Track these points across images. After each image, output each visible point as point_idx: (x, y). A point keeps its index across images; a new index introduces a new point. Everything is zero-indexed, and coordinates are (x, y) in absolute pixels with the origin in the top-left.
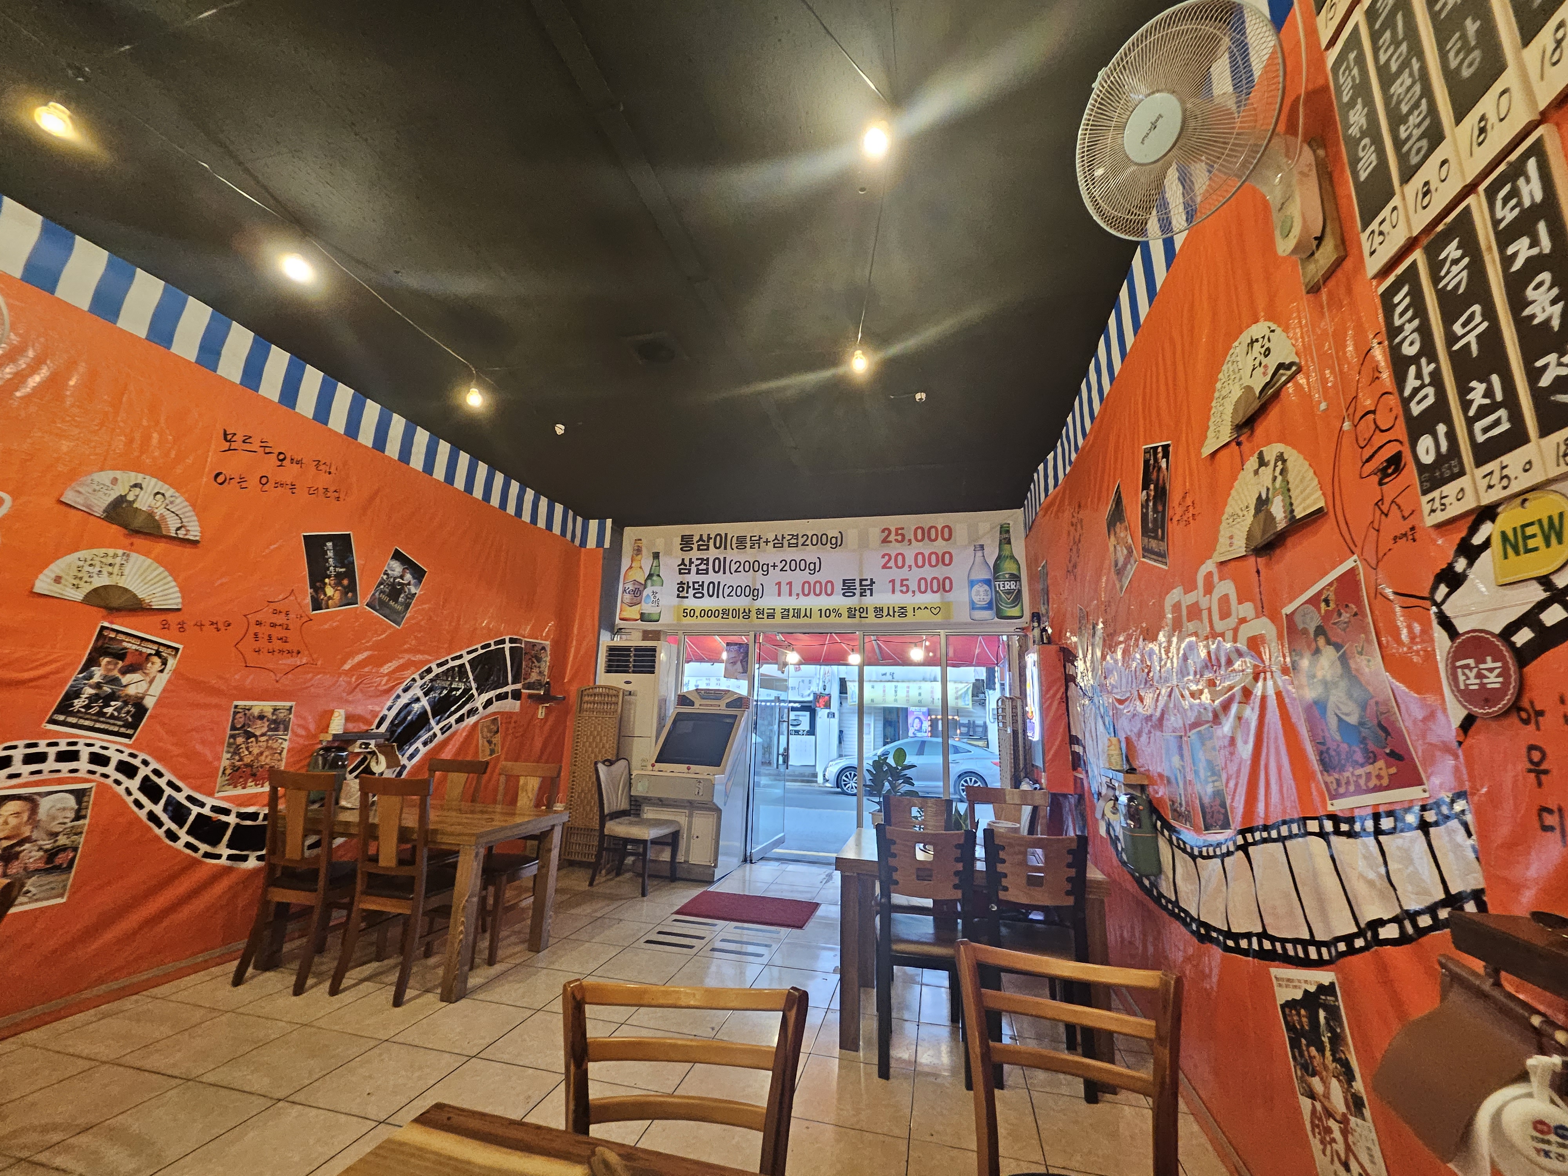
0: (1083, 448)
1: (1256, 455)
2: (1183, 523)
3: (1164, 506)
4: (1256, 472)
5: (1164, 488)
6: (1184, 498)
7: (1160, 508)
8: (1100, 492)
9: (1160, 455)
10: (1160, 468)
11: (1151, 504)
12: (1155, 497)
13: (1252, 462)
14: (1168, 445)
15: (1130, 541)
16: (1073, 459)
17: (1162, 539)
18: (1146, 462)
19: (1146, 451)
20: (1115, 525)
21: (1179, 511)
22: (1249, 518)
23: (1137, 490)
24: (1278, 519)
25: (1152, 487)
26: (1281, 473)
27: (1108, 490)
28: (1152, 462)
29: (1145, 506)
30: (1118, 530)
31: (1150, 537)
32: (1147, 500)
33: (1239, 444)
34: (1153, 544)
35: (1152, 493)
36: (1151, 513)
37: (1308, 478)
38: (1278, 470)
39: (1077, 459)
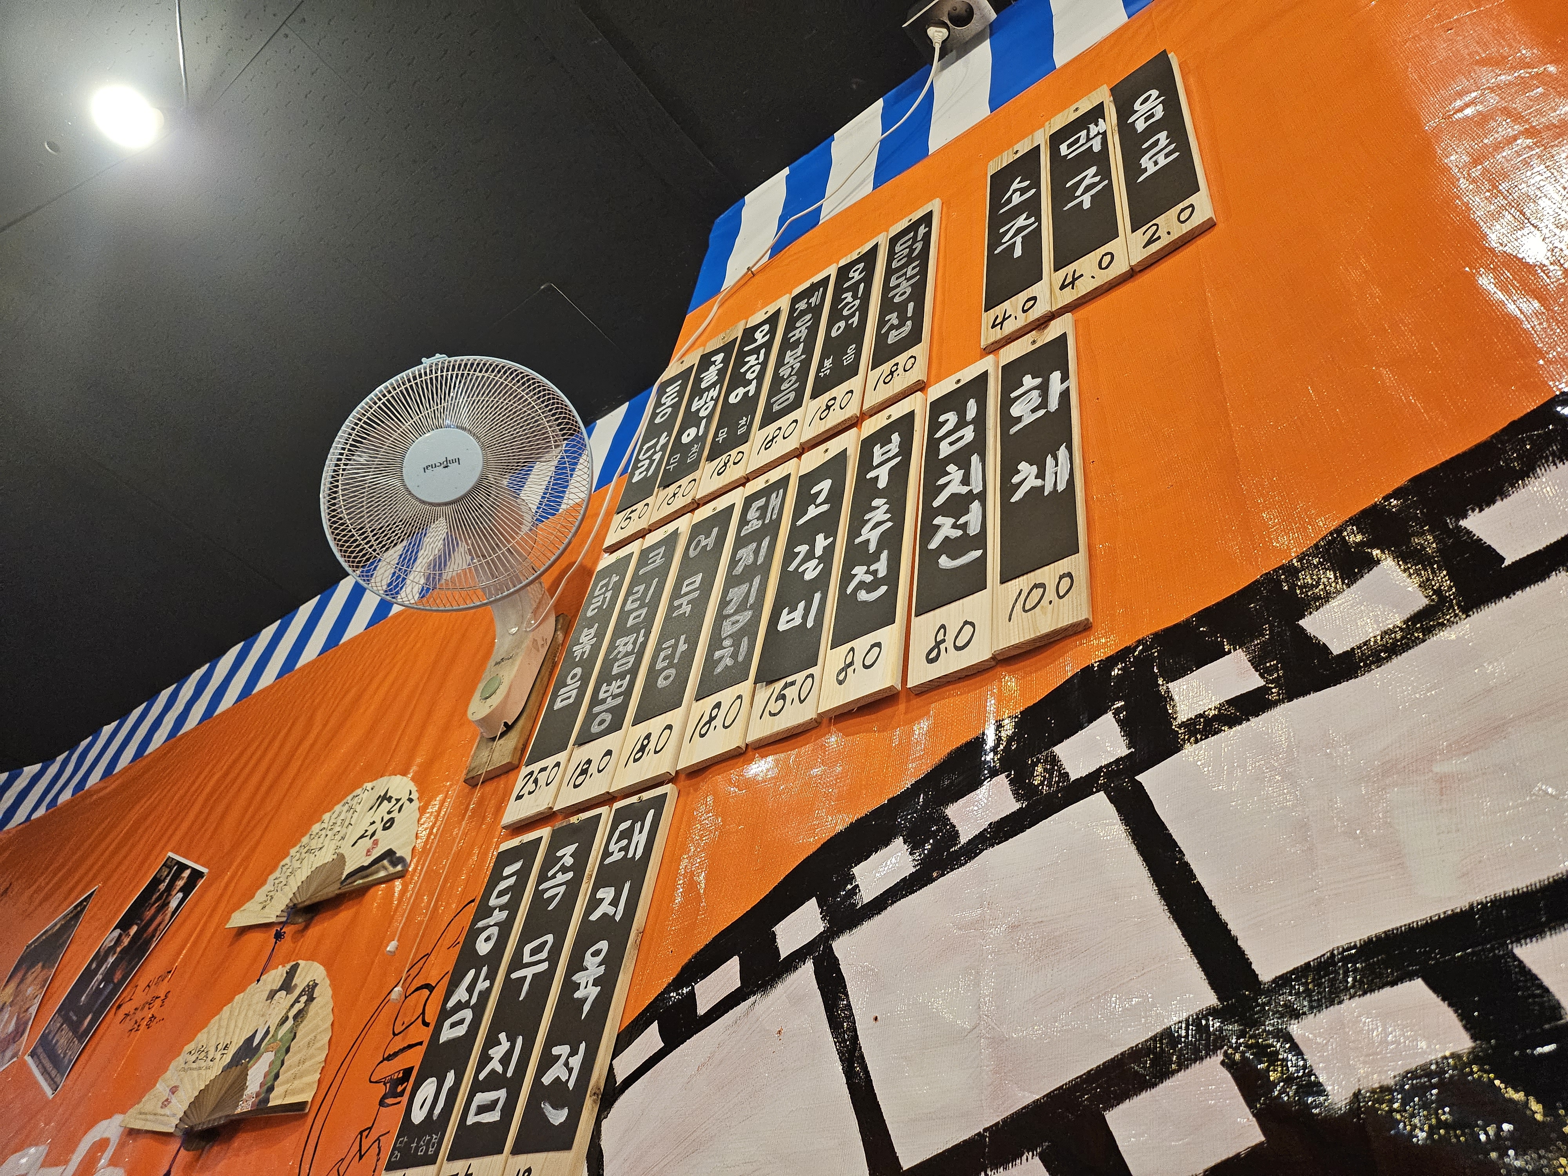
0: (90, 793)
1: (288, 966)
2: (129, 1024)
3: (124, 978)
4: (272, 995)
5: (148, 942)
6: (162, 978)
7: (118, 976)
8: (58, 886)
9: (180, 883)
10: (166, 904)
11: (111, 960)
12: (125, 951)
13: (275, 976)
14: (200, 874)
15: (33, 1010)
16: (62, 799)
17: (81, 1038)
18: (156, 881)
19: (169, 864)
20: (32, 965)
21: (140, 996)
22: (216, 1070)
23: (109, 922)
24: (247, 1092)
25: (135, 929)
26: (295, 1017)
27: (71, 890)
28: (162, 887)
29: (100, 958)
30: (30, 978)
31: (67, 1020)
32: (111, 950)
33: (279, 936)
34: (63, 1039)
35: (126, 941)
36: (99, 976)
37: (318, 1045)
38: (298, 1007)
39: (69, 804)
